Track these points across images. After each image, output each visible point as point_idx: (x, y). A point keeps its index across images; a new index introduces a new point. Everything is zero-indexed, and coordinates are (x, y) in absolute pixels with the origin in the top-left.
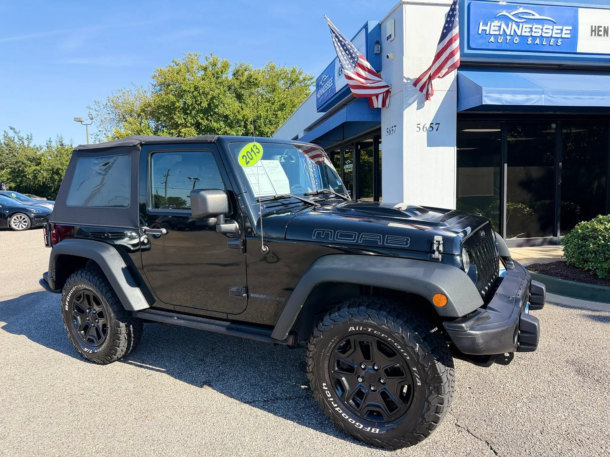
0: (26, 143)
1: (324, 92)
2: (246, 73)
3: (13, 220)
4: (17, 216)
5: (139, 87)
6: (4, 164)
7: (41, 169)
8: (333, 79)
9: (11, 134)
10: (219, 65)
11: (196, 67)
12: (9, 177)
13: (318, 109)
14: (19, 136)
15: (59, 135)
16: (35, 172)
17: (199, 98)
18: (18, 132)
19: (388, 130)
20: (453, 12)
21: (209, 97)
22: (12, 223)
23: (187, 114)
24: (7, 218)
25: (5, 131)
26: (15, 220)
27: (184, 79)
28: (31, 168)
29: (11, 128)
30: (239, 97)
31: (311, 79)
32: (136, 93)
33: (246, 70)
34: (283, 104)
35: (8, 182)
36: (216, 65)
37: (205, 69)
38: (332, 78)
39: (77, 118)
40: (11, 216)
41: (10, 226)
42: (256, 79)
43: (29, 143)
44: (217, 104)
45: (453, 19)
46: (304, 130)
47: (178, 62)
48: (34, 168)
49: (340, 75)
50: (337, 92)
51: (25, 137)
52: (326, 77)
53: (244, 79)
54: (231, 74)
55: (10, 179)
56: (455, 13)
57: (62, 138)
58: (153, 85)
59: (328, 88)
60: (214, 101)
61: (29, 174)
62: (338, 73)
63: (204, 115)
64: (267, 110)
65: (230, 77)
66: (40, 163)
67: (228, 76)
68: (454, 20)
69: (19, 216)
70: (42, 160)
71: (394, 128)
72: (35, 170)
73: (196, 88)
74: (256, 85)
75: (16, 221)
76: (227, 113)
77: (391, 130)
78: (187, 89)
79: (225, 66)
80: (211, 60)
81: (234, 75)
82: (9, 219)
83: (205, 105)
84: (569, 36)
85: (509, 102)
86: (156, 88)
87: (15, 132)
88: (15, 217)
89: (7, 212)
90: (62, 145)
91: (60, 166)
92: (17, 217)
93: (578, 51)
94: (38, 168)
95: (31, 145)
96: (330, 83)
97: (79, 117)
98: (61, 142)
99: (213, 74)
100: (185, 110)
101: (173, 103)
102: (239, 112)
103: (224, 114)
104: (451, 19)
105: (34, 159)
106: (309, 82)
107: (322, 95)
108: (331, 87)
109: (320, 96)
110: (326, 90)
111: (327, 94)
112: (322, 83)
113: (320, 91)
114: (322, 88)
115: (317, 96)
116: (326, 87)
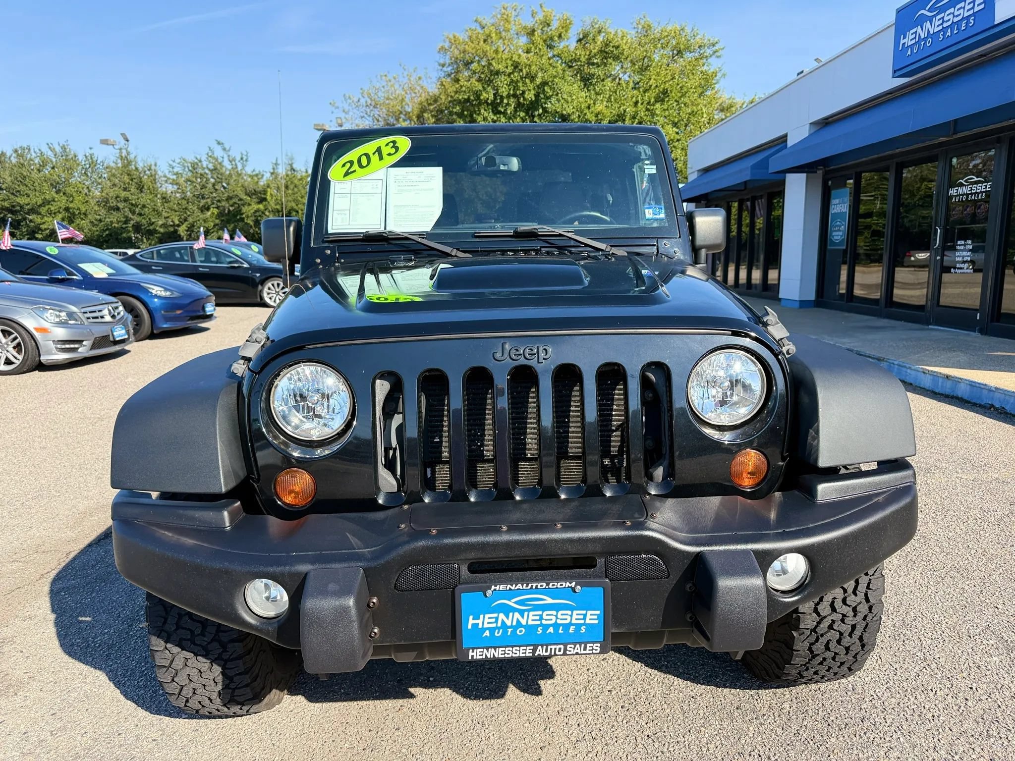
0: (240, 167)
1: (939, 28)
2: (600, 39)
3: (266, 290)
4: (272, 282)
5: (412, 70)
6: (209, 200)
7: (266, 210)
9: (219, 152)
10: (555, 25)
11: (514, 28)
12: (217, 221)
13: (895, 72)
14: (229, 156)
15: (289, 154)
16: (257, 214)
17: (520, 84)
18: (227, 149)
21: (538, 81)
22: (265, 295)
23: (500, 112)
24: (257, 286)
25: (210, 148)
26: (269, 289)
27: (496, 52)
28: (250, 208)
29: (219, 143)
30: (587, 81)
31: (714, 45)
32: (405, 80)
33: (600, 32)
34: (665, 92)
35: (215, 229)
36: (549, 25)
37: (532, 32)
39: (318, 125)
40: (263, 282)
41: (262, 298)
42: (617, 47)
43: (244, 166)
44: (551, 94)
46: (811, 124)
47: (484, 22)
48: (255, 207)
50: (996, 23)
51: (238, 158)
53: (595, 49)
54: (575, 39)
55: (217, 225)
57: (292, 159)
58: (440, 65)
59: (956, 20)
60: (546, 88)
61: (248, 217)
63: (527, 113)
64: (636, 103)
65: (573, 45)
66: (265, 199)
67: (570, 44)
69: (275, 283)
70: (269, 194)
72: (256, 211)
73: (516, 66)
74: (616, 58)
75: (270, 291)
76: (569, 110)
78: (501, 67)
79: (566, 26)
80: (540, 17)
81: (580, 40)
82: (260, 287)
83: (530, 96)
86: (445, 69)
87: (224, 149)
88: (270, 284)
89: (258, 275)
90: (293, 169)
91: (294, 205)
92: (273, 285)
94: (261, 207)
95: (249, 170)
96: (967, 7)
97: (321, 124)
98: (291, 165)
99: (545, 41)
100: (494, 107)
101: (478, 95)
102: (589, 108)
103: (564, 112)
105: (255, 193)
106: (708, 52)
107: (922, 37)
108: (974, 14)
109: (913, 41)
110: (945, 25)
111: (949, 34)
112: (928, 11)
113: (914, 30)
114: (928, 22)
115: (902, 42)
116: (946, 19)
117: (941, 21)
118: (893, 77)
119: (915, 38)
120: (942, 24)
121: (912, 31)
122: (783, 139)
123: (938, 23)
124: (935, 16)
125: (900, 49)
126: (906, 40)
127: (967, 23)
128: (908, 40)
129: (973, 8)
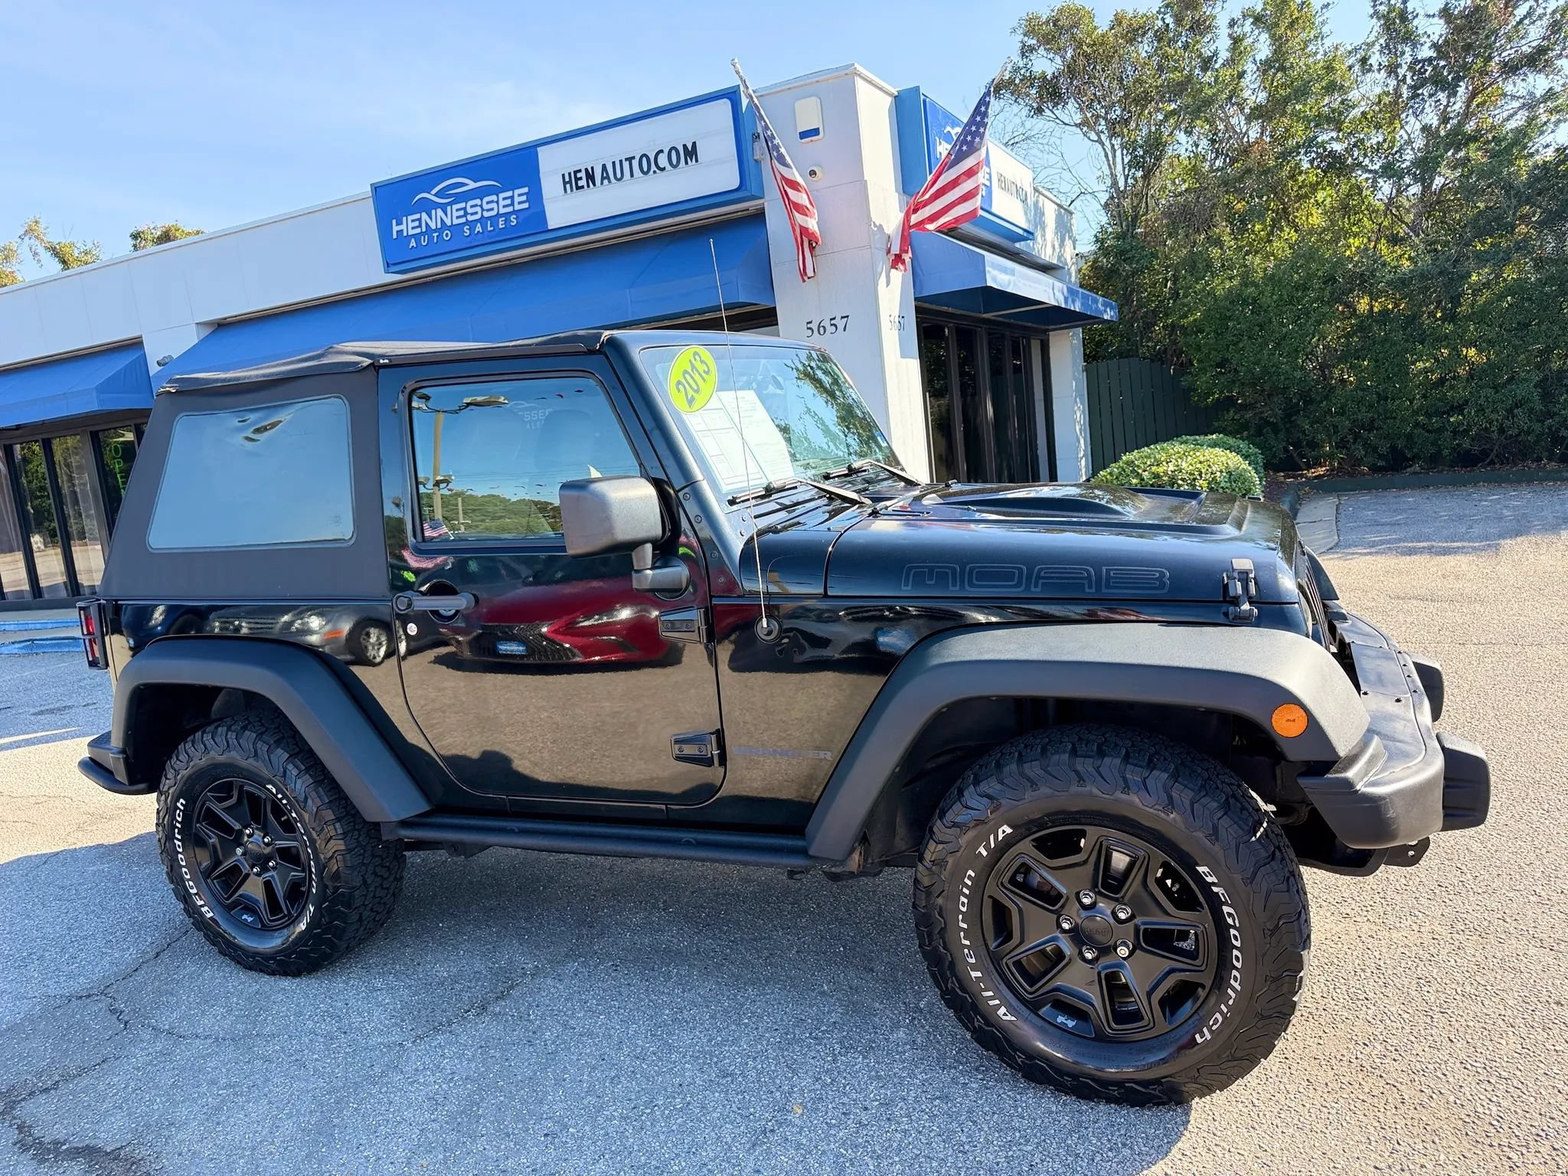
1: (463, 220)
8: (535, 196)
13: (388, 264)
19: (814, 326)
20: (982, 119)
38: (526, 190)
45: (982, 130)
49: (578, 188)
50: (550, 228)
52: (472, 185)
56: (986, 120)
62: (565, 183)
68: (984, 133)
71: (841, 324)
77: (826, 323)
84: (988, 184)
85: (1001, 286)
93: (994, 210)
96: (503, 203)
104: (978, 128)
107: (434, 227)
108: (514, 212)
109: (418, 231)
110: (470, 218)
111: (479, 228)
112: (435, 195)
113: (417, 216)
114: (439, 211)
115: (395, 228)
116: (469, 210)
117: (462, 213)
118: (387, 272)
119: (420, 226)
120: (465, 215)
121: (410, 218)
122: (136, 344)
123: (455, 214)
124: (451, 204)
125: (395, 236)
126: (403, 227)
127: (505, 221)
128: (408, 226)
129: (512, 204)
